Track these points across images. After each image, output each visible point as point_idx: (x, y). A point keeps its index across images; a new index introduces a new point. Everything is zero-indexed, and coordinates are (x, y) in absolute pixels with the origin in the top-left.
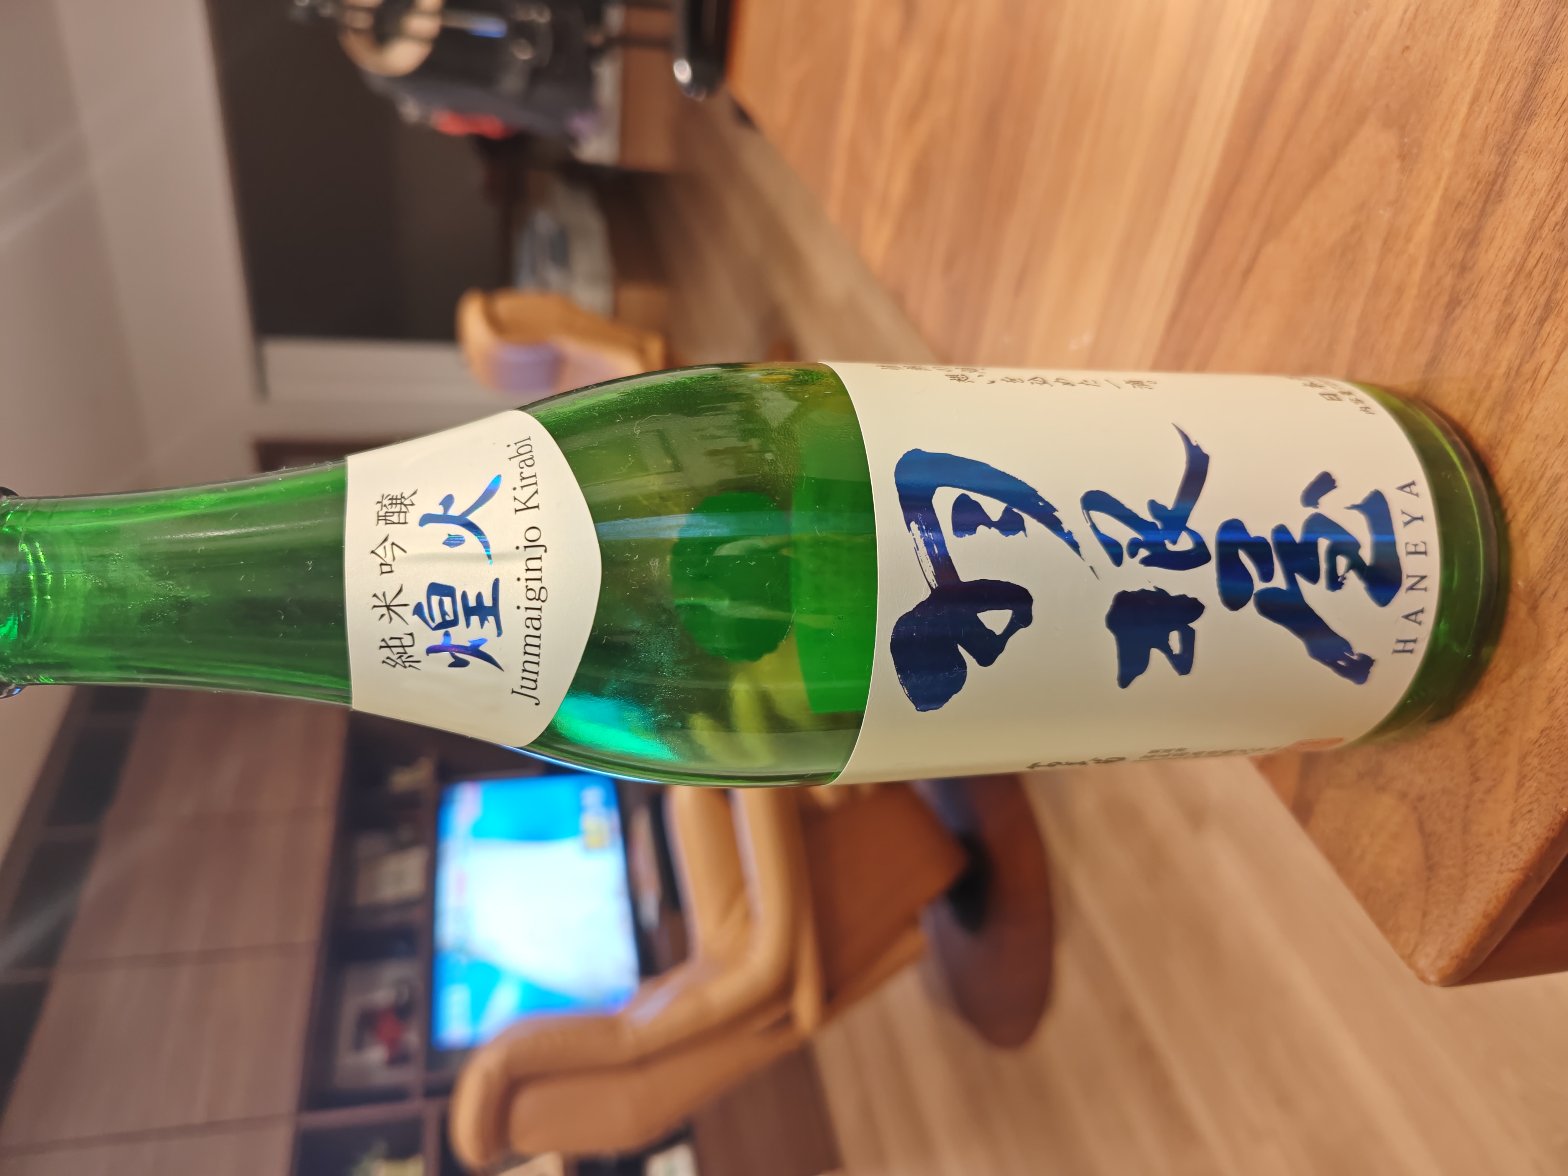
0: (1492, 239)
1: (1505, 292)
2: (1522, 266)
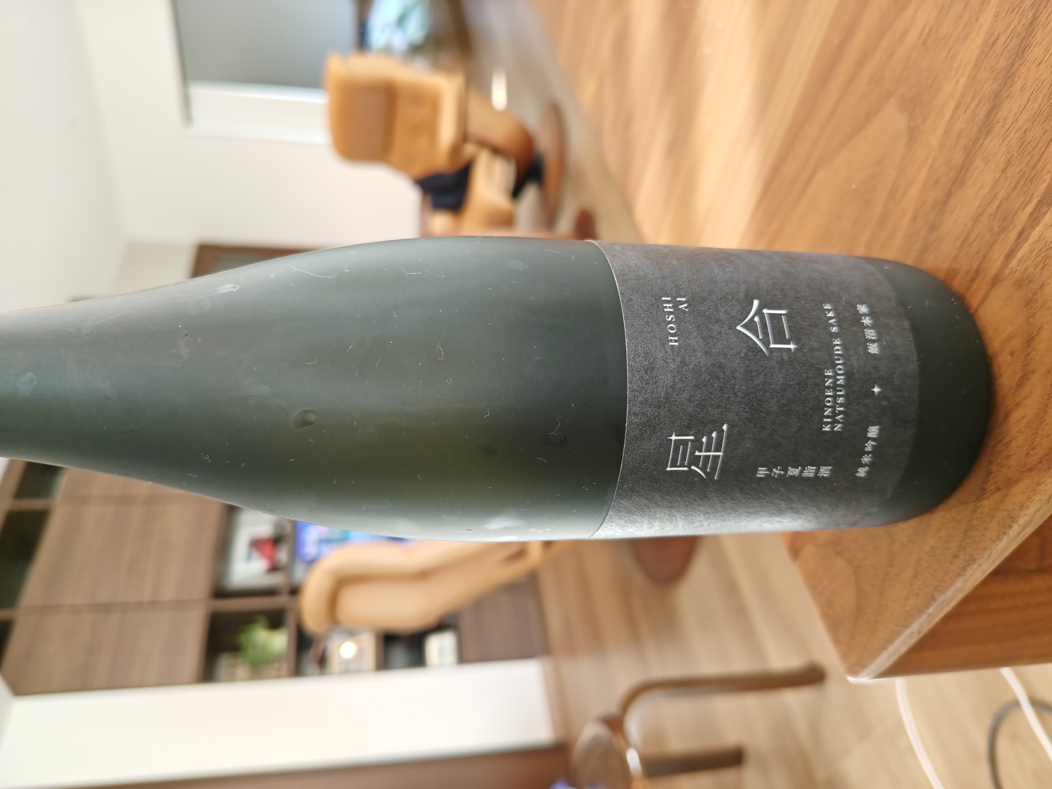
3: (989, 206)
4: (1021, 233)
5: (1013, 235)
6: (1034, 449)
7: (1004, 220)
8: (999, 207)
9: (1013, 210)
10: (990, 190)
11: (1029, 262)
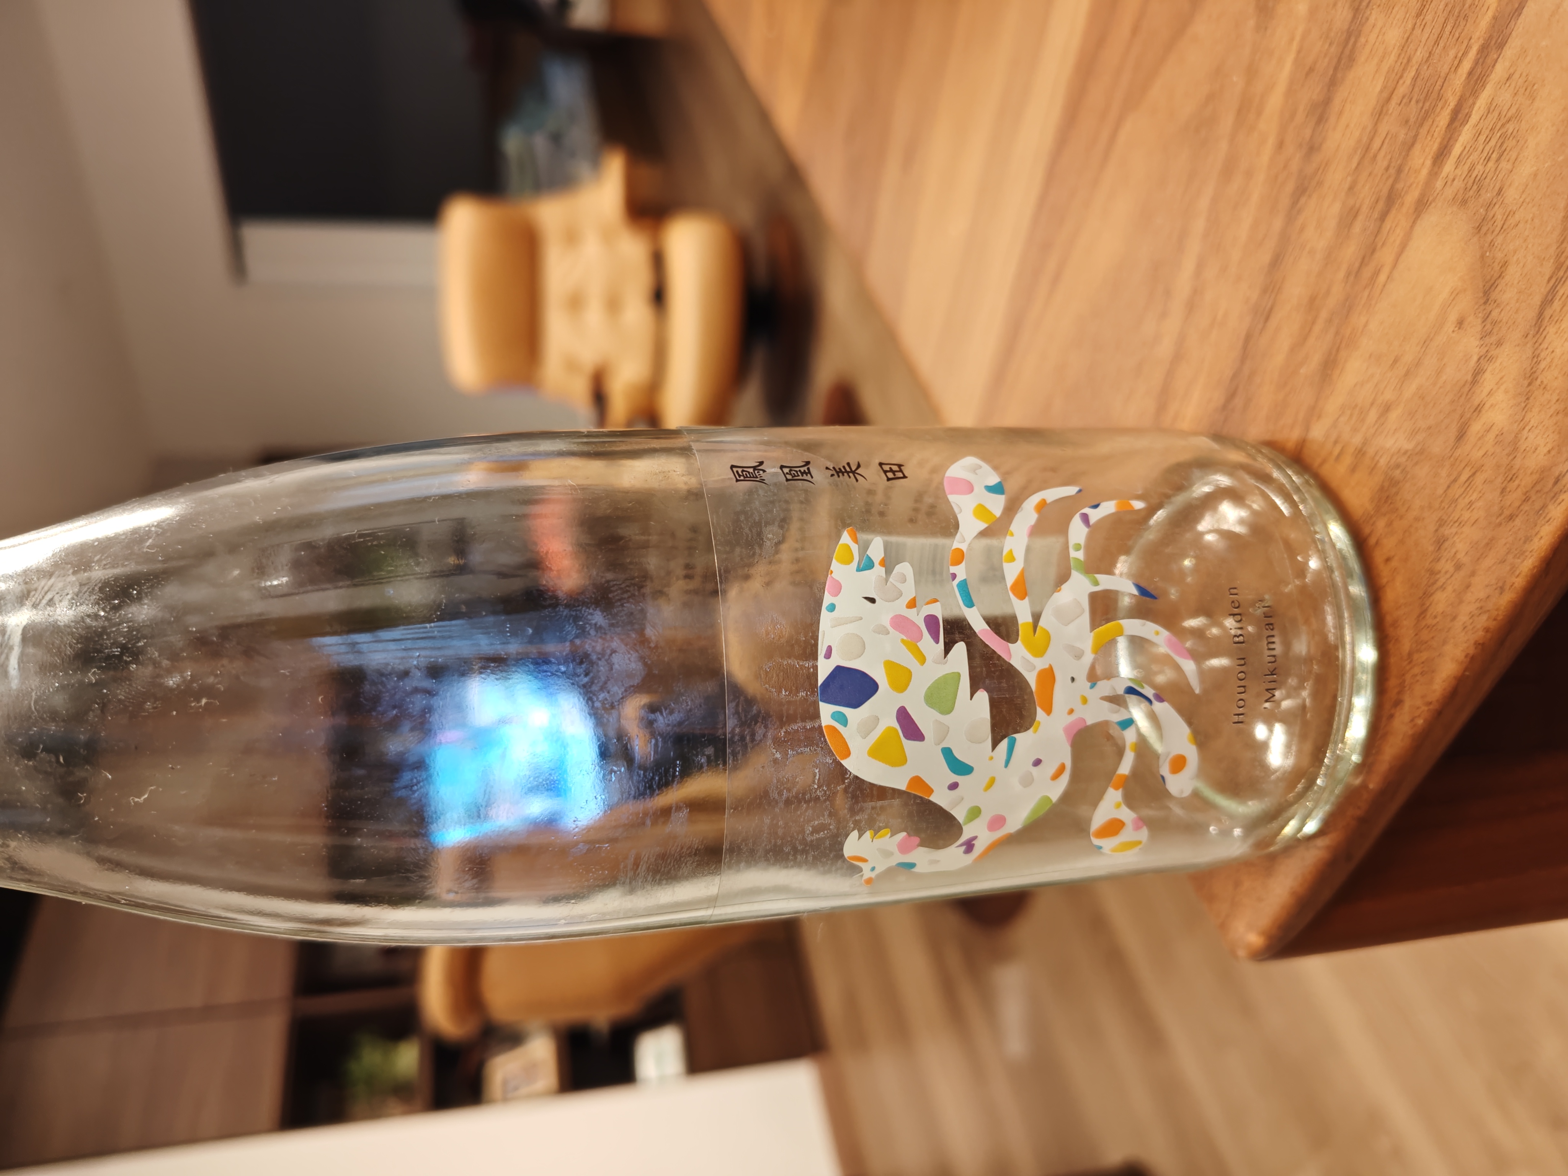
0: (1341, 113)
1: (1349, 179)
2: (1368, 148)
3: (1401, 82)
4: (1456, 112)
5: (1443, 119)
6: (1514, 479)
7: (1426, 99)
8: (1415, 79)
9: (1439, 76)
10: (1399, 55)
11: (1474, 157)
